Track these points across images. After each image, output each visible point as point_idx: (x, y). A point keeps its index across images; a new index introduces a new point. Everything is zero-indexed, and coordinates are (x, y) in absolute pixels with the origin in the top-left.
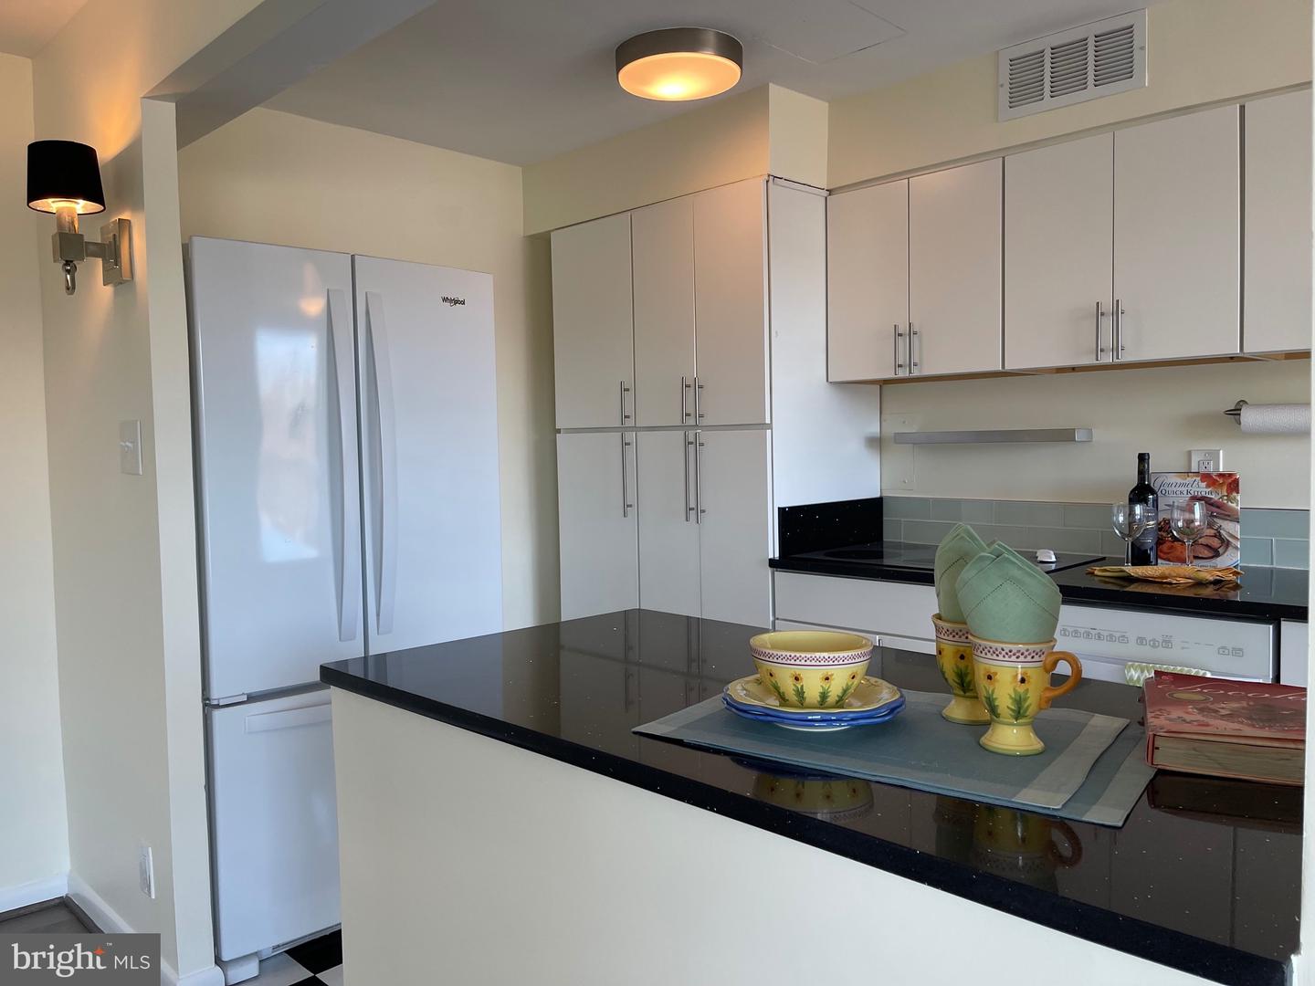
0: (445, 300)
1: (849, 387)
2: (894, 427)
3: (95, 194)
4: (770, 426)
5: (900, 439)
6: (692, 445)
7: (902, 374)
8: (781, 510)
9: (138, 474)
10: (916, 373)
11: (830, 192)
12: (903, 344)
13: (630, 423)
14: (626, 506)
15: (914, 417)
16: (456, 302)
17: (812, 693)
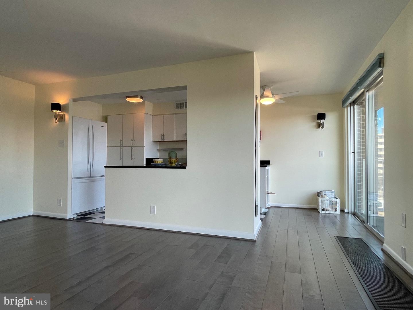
0: (101, 126)
1: (155, 142)
2: (161, 148)
3: (60, 110)
4: (145, 146)
5: (162, 150)
6: (132, 149)
7: (162, 140)
8: (146, 158)
9: (63, 147)
10: (164, 140)
11: (153, 115)
12: (162, 137)
13: (122, 145)
14: (121, 158)
15: (164, 146)
16: (103, 127)
17: (159, 163)
